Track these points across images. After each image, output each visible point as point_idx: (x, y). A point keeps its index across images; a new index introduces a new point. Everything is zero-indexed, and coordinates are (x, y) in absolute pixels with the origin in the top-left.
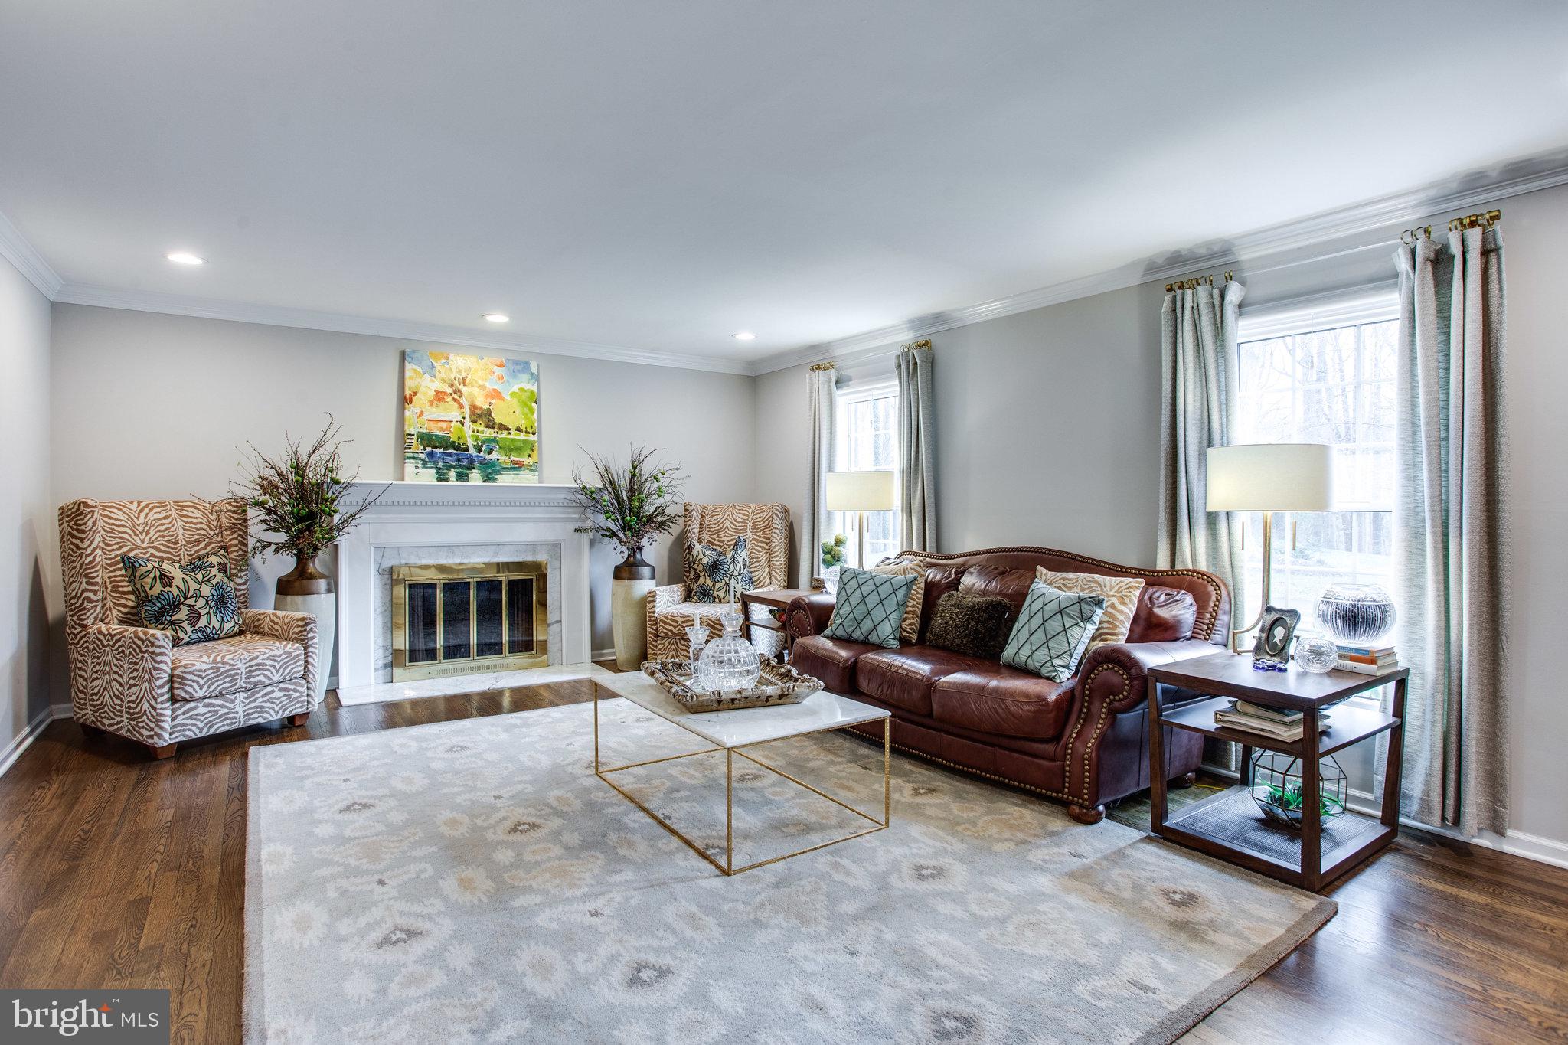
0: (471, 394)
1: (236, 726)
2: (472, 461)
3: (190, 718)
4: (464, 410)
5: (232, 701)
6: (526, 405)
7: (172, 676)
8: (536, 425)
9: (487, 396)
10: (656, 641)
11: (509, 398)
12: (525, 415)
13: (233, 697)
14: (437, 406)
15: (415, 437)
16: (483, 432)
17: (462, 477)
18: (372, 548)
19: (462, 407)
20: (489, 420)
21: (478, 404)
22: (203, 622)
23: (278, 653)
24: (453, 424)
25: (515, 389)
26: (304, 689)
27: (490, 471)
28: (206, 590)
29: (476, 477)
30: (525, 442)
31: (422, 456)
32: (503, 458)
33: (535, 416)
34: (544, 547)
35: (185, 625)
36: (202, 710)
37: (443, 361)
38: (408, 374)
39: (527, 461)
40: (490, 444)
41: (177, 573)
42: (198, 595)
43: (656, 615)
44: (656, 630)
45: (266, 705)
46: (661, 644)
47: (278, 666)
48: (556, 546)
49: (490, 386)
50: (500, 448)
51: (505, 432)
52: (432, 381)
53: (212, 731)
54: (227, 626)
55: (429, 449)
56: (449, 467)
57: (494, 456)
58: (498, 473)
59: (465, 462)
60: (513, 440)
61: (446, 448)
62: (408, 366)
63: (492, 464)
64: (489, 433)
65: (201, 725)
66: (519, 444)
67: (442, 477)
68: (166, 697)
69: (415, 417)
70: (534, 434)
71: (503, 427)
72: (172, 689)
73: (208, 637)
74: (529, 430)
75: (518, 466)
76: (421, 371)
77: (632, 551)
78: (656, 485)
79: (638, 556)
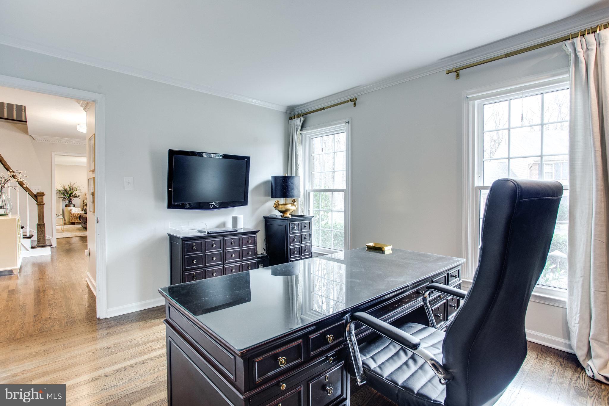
43: (70, 213)
44: (70, 216)
77: (69, 201)
78: (76, 189)
79: (71, 202)
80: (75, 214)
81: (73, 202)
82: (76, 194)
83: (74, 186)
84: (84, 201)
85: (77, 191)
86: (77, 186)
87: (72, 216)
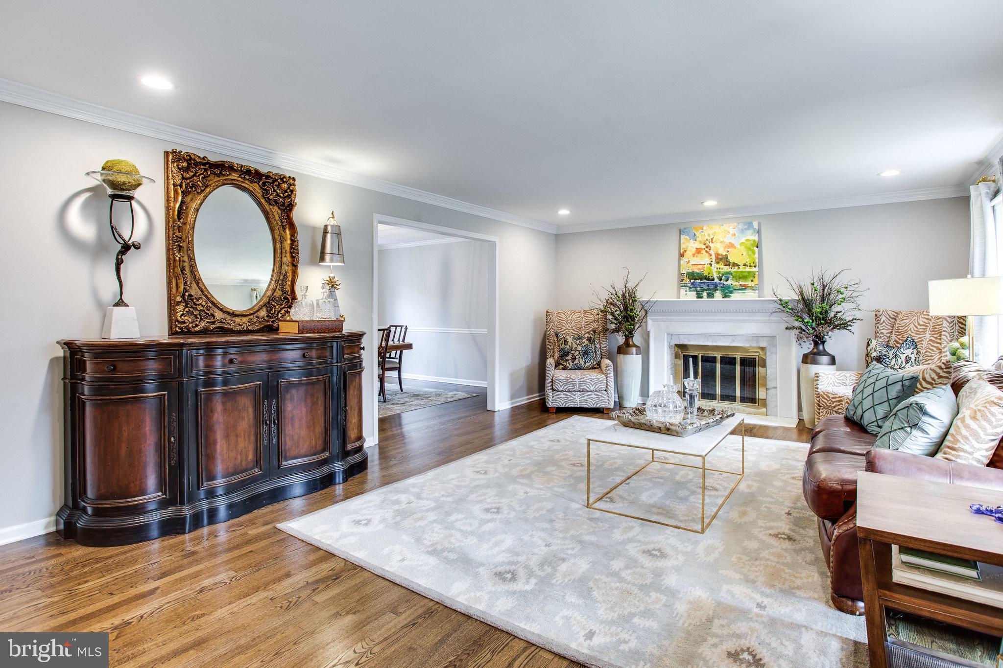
0: (716, 248)
1: (577, 406)
2: (716, 286)
3: (558, 398)
4: (711, 257)
5: (575, 395)
6: (750, 249)
7: (552, 380)
8: (757, 261)
9: (725, 247)
10: (819, 409)
11: (739, 247)
12: (750, 256)
13: (575, 393)
14: (697, 256)
15: (685, 275)
16: (723, 269)
17: (710, 296)
18: (666, 334)
19: (711, 255)
20: (727, 261)
21: (720, 252)
22: (577, 361)
23: (593, 378)
24: (705, 266)
25: (743, 240)
26: (606, 397)
27: (727, 291)
28: (579, 348)
29: (718, 295)
30: (749, 272)
31: (689, 285)
32: (735, 283)
33: (756, 255)
34: (765, 338)
35: (570, 361)
36: (562, 396)
37: (700, 231)
38: (682, 241)
39: (750, 284)
40: (727, 277)
41: (570, 340)
42: (576, 350)
43: (819, 390)
44: (819, 401)
45: (589, 400)
46: (822, 412)
47: (593, 384)
48: (772, 338)
49: (727, 241)
50: (733, 277)
51: (737, 267)
52: (694, 243)
53: (567, 406)
54: (587, 364)
55: (692, 281)
56: (703, 290)
57: (729, 283)
58: (731, 292)
59: (712, 287)
60: (741, 272)
61: (701, 279)
62: (682, 237)
63: (728, 287)
64: (727, 269)
65: (562, 402)
66: (745, 274)
67: (699, 296)
68: (550, 388)
69: (686, 263)
70: (755, 267)
71: (735, 265)
72: (552, 385)
73: (579, 368)
74: (752, 264)
75: (744, 288)
76: (689, 238)
77: (816, 344)
78: (840, 296)
79: (821, 347)
80: (831, 396)
81: (830, 347)
82: (839, 315)
83: (835, 285)
84: (868, 345)
85: (846, 306)
86: (845, 283)
87: (822, 403)
